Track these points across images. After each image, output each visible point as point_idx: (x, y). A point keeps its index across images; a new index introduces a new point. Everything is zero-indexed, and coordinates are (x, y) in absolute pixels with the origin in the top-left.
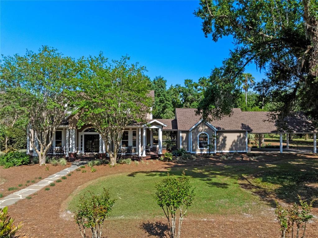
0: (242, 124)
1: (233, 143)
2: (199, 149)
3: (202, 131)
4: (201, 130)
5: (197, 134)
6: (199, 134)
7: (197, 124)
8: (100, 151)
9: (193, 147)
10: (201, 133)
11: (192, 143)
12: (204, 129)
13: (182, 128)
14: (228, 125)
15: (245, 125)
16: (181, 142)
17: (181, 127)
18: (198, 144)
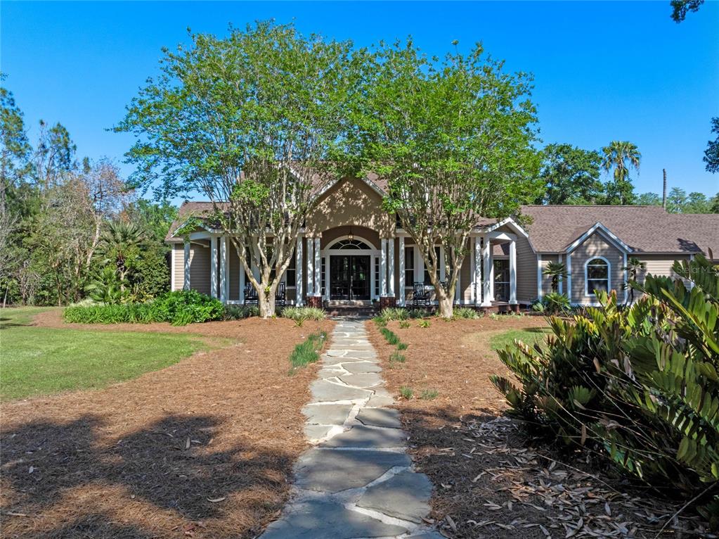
0: (679, 240)
2: (589, 295)
3: (595, 253)
4: (593, 251)
5: (584, 262)
6: (588, 261)
7: (584, 237)
8: (383, 291)
9: (573, 294)
10: (591, 259)
11: (572, 283)
12: (599, 248)
13: (543, 247)
14: (648, 241)
15: (686, 242)
16: (540, 283)
17: (541, 246)
18: (586, 286)
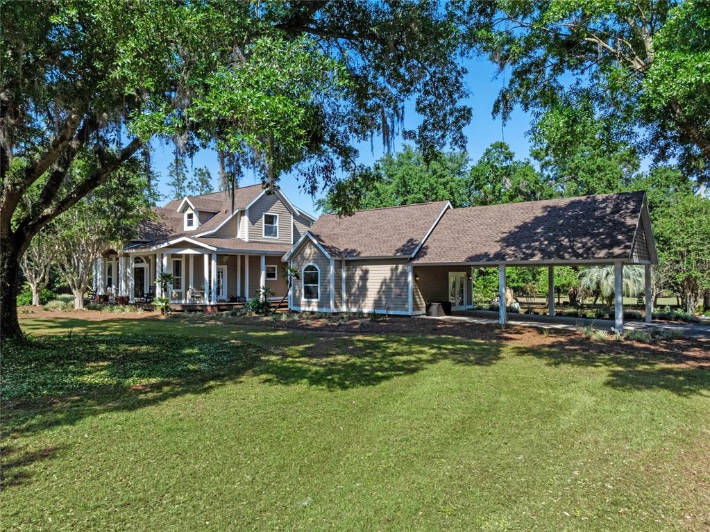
1: (382, 285)
2: (305, 300)
6: (304, 268)
7: (297, 245)
9: (295, 297)
10: (306, 266)
11: (293, 288)
12: (312, 255)
18: (303, 289)
